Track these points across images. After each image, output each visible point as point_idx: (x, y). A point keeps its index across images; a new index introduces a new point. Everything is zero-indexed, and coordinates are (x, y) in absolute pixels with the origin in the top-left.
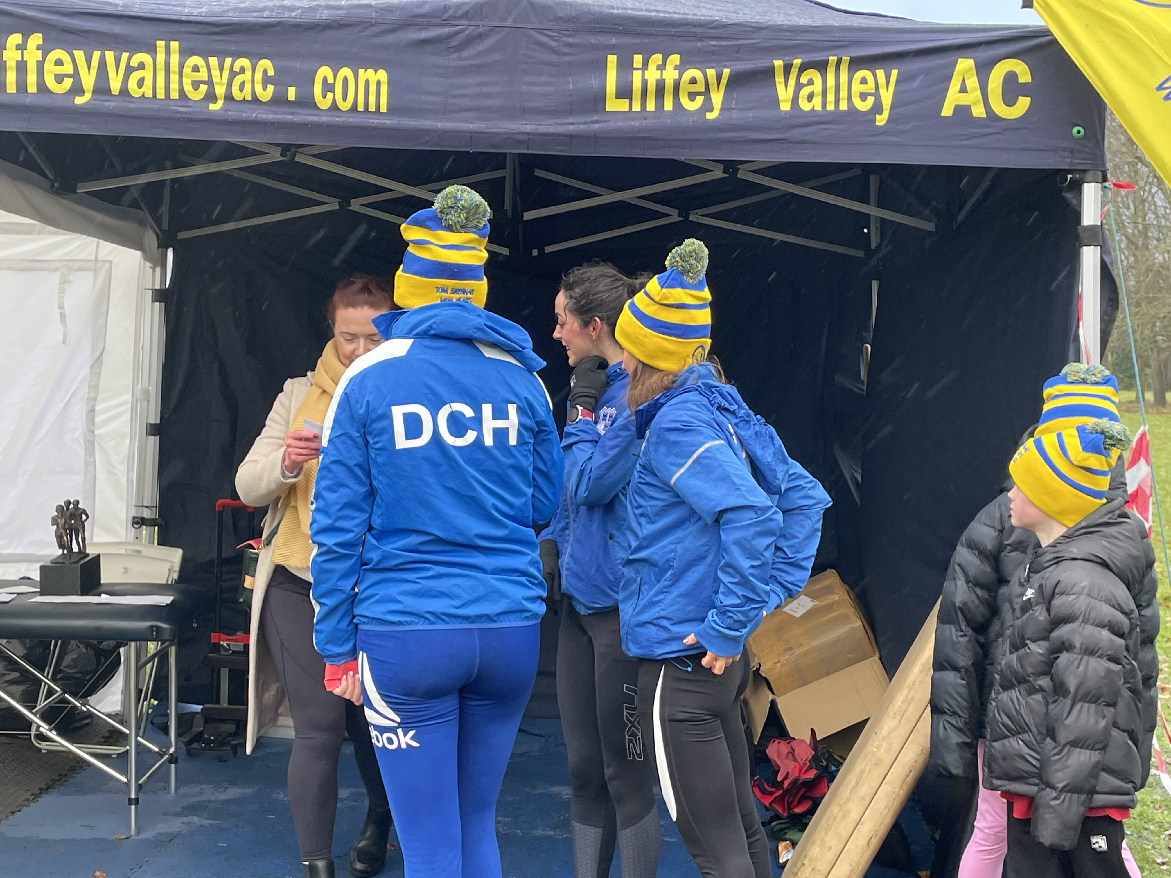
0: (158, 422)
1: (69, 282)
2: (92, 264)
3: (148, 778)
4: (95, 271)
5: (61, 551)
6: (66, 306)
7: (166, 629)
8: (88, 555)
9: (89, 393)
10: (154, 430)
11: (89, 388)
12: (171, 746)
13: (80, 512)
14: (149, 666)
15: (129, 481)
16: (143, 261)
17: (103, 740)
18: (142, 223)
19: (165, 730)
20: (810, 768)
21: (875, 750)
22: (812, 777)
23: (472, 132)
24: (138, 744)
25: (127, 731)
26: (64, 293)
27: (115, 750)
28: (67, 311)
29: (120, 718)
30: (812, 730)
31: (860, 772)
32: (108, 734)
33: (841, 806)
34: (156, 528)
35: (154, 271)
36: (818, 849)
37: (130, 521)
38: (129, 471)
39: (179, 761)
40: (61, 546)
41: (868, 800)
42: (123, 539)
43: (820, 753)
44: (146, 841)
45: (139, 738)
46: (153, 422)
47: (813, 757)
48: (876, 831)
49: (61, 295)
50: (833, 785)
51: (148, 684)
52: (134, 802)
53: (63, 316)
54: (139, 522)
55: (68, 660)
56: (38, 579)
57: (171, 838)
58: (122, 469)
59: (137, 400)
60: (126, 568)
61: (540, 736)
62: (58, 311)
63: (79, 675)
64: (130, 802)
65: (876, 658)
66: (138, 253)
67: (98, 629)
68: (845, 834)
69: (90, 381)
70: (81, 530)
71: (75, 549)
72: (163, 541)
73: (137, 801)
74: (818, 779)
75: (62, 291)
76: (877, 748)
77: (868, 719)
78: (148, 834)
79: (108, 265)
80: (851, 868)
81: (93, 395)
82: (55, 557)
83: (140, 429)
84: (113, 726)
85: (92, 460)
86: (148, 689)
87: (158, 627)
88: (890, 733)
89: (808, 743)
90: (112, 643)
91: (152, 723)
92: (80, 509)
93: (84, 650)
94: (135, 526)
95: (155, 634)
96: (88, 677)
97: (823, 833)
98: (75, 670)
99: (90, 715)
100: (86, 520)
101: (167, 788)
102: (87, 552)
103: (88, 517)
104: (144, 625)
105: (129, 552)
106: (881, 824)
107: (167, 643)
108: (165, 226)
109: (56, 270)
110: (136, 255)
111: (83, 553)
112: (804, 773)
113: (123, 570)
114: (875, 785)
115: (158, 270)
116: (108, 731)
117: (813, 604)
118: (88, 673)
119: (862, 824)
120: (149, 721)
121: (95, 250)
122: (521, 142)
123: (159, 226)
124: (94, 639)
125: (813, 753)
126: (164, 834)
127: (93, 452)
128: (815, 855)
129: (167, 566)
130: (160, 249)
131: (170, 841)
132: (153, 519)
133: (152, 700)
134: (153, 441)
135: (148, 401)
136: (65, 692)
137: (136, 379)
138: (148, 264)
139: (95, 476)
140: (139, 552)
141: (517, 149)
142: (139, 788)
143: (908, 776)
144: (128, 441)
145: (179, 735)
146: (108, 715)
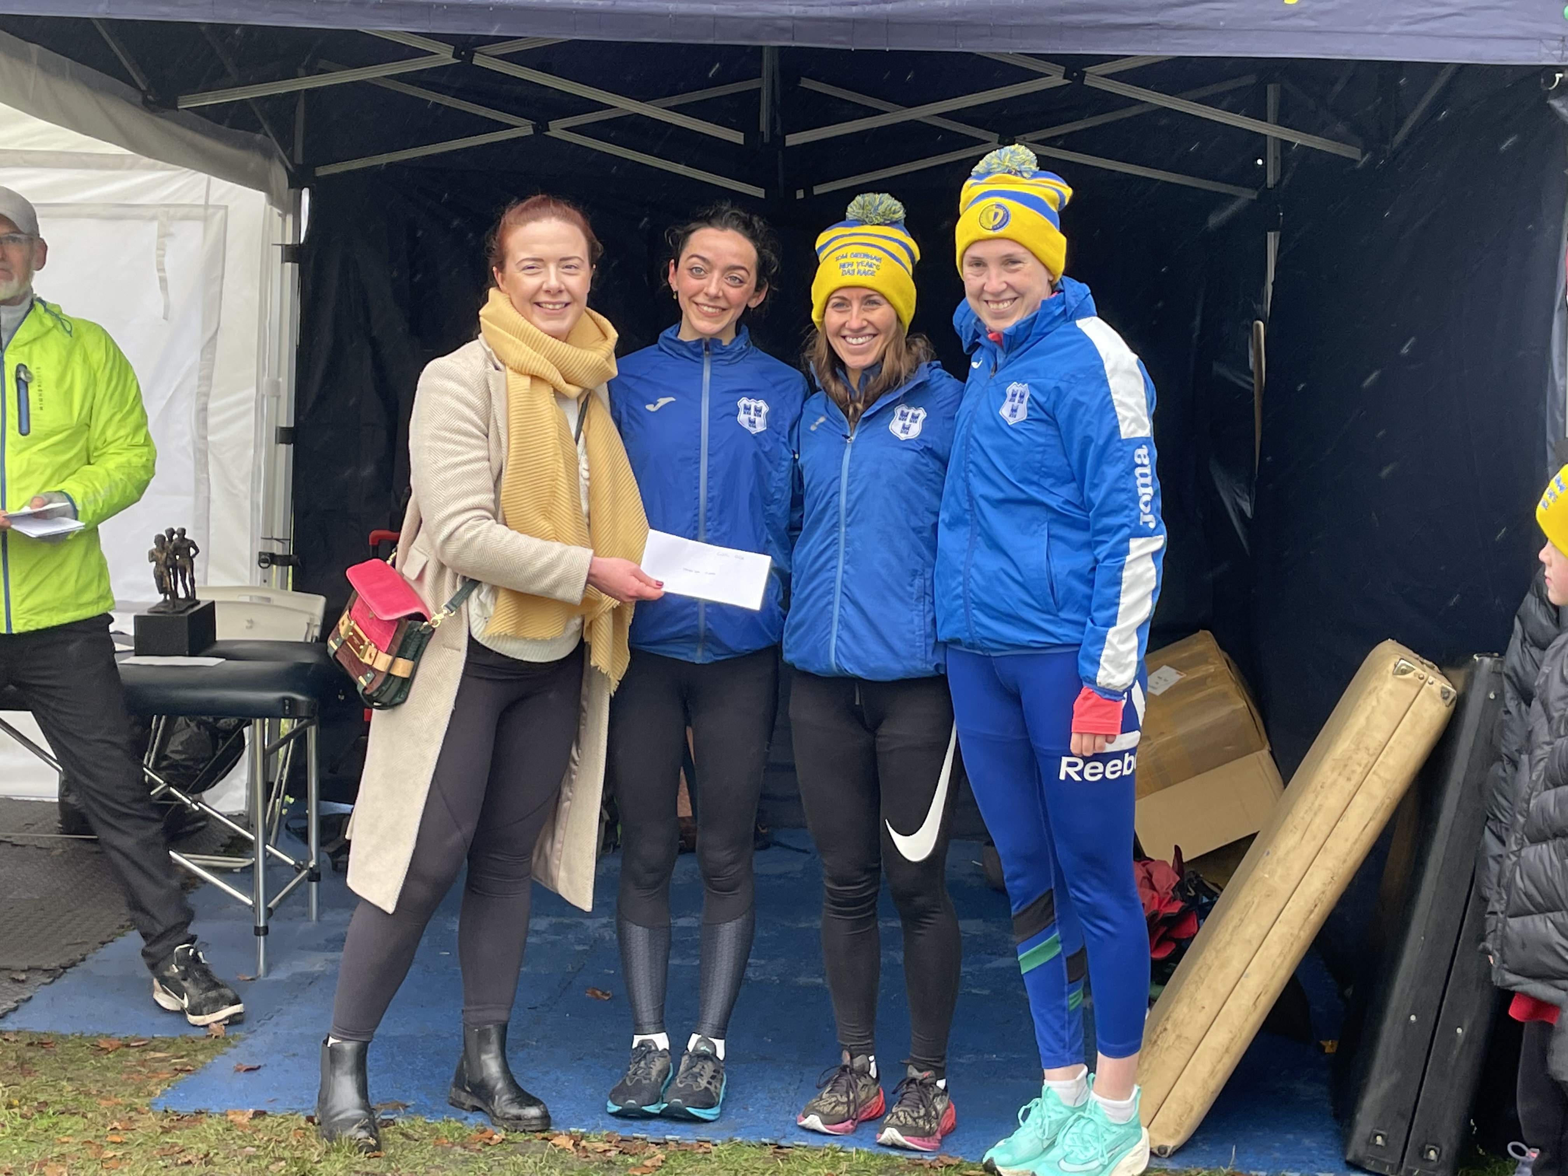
0: (292, 425)
1: (171, 235)
2: (201, 211)
3: (280, 900)
4: (206, 219)
5: (162, 596)
6: (166, 268)
7: (303, 702)
8: (198, 603)
9: (199, 386)
10: (286, 435)
11: (200, 378)
12: (312, 859)
13: (185, 545)
14: (282, 750)
15: (254, 505)
16: (269, 207)
17: (222, 849)
18: (268, 154)
19: (304, 836)
20: (1174, 899)
21: (1267, 876)
22: (1176, 911)
23: (715, 17)
24: (268, 856)
25: (252, 837)
26: (163, 250)
27: (238, 863)
28: (168, 274)
29: (245, 820)
30: (1177, 848)
31: (1246, 906)
32: (228, 841)
33: (1218, 952)
34: (290, 568)
35: (284, 220)
36: (1185, 1010)
37: (256, 558)
38: (254, 491)
39: (322, 878)
40: (162, 590)
41: (1255, 945)
42: (247, 583)
43: (1186, 880)
44: (277, 983)
45: (268, 847)
46: (284, 425)
47: (1177, 884)
48: (1267, 985)
49: (161, 252)
50: (1206, 925)
51: (281, 775)
52: (262, 932)
53: (163, 281)
54: (268, 559)
55: (175, 744)
56: (132, 633)
57: (310, 980)
58: (244, 488)
59: (263, 396)
60: (251, 621)
61: (805, 851)
62: (156, 275)
63: (190, 763)
64: (257, 931)
65: (1265, 752)
66: (262, 195)
67: (211, 701)
68: (1223, 990)
69: (200, 371)
70: (189, 570)
71: (182, 594)
72: (300, 586)
73: (266, 930)
74: (1183, 915)
75: (161, 248)
76: (1269, 873)
77: (1254, 836)
78: (281, 974)
79: (221, 213)
80: (1230, 1036)
81: (204, 389)
82: (154, 605)
83: (268, 434)
84: (235, 831)
85: (205, 476)
86: (281, 782)
87: (292, 701)
88: (1287, 853)
89: (1171, 865)
90: (233, 721)
91: (287, 827)
92: (187, 540)
93: (195, 729)
94: (262, 565)
95: (289, 709)
96: (201, 766)
97: (1192, 988)
98: (183, 757)
99: (206, 816)
100: (194, 556)
101: (306, 915)
102: (197, 598)
103: (197, 551)
104: (273, 696)
105: (255, 600)
106: (1273, 977)
107: (305, 721)
108: (299, 159)
109: (153, 218)
110: (261, 196)
111: (191, 599)
112: (1166, 906)
113: (246, 624)
114: (1267, 923)
115: (290, 219)
116: (229, 837)
117: (1178, 677)
118: (203, 760)
119: (1247, 977)
120: (283, 827)
121: (204, 191)
122: (783, 30)
123: (291, 158)
124: (208, 714)
125: (1178, 879)
126: (301, 974)
127: (206, 464)
128: (1181, 1017)
129: (306, 619)
130: (292, 190)
131: (310, 984)
132: (286, 556)
133: (287, 797)
134: (285, 452)
135: (278, 397)
136: (170, 784)
137: (261, 368)
138: (276, 211)
139: (209, 498)
140: (268, 600)
141: (778, 40)
142: (269, 912)
143: (1311, 912)
144: (252, 451)
145: (321, 844)
146: (229, 817)
